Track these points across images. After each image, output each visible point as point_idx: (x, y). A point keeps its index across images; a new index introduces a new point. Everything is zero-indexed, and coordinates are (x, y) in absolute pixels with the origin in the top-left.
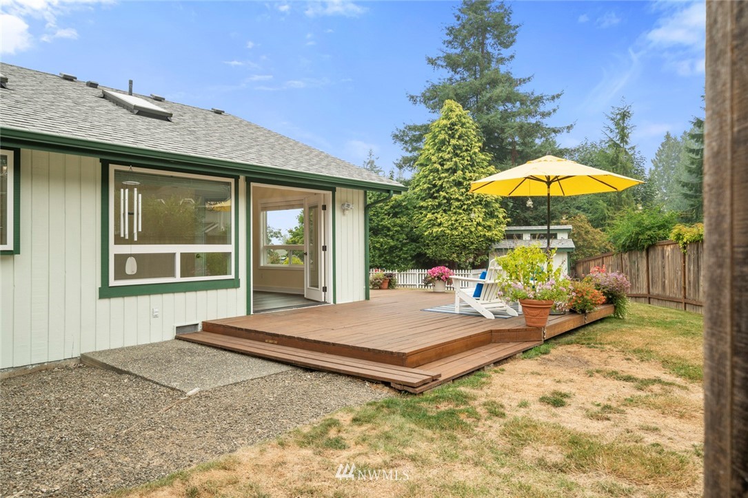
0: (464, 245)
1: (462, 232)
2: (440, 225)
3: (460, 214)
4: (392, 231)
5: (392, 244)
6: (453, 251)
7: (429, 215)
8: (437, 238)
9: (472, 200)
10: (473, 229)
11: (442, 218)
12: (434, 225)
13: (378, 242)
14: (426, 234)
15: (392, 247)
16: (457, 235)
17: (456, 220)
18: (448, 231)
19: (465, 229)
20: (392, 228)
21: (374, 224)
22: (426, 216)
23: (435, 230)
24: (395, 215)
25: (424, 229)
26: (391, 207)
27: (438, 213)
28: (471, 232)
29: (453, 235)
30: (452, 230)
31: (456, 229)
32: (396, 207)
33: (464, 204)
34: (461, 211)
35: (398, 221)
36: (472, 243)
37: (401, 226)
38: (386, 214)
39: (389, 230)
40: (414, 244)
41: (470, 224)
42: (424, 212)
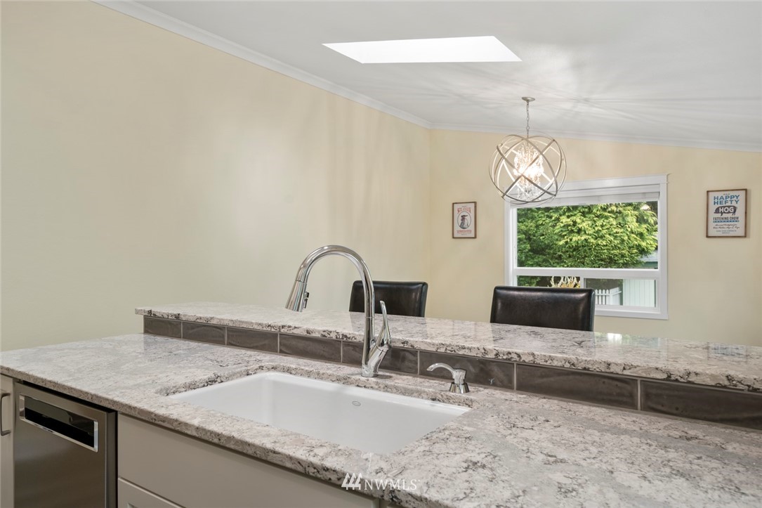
0: (610, 258)
1: (611, 241)
2: (579, 231)
3: (607, 218)
7: (564, 220)
8: (576, 249)
10: (626, 238)
11: (585, 224)
12: (572, 231)
14: (562, 243)
16: (604, 246)
17: (602, 226)
18: (592, 240)
19: (615, 237)
22: (558, 219)
23: (574, 239)
25: (556, 237)
27: (575, 215)
28: (623, 241)
29: (598, 245)
30: (596, 239)
31: (602, 237)
34: (606, 214)
36: (623, 256)
40: (541, 256)
41: (620, 230)
42: (555, 216)
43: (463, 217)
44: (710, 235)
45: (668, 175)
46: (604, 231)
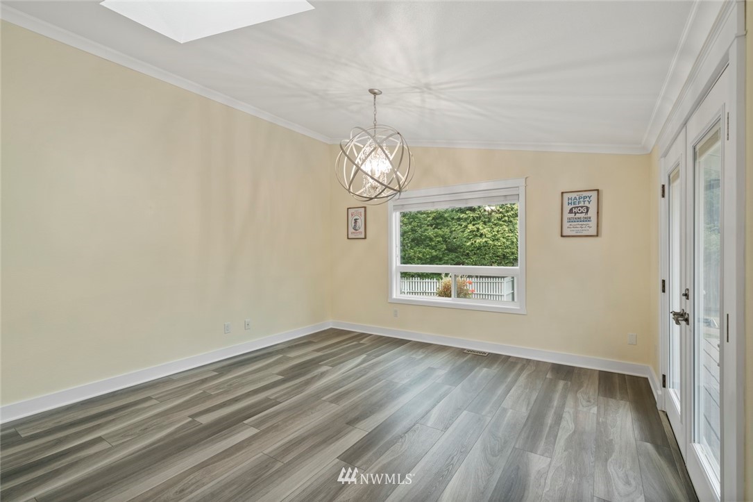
1: (504, 243)
2: (481, 235)
3: (501, 225)
4: (433, 241)
5: (435, 254)
6: (494, 260)
7: (470, 227)
8: (479, 248)
9: (512, 212)
10: (515, 240)
11: (485, 230)
12: (476, 235)
13: (420, 252)
14: (469, 244)
15: (432, 257)
16: (499, 246)
17: (498, 232)
18: (491, 242)
19: (507, 240)
20: (434, 239)
21: (417, 235)
22: (466, 227)
23: (478, 241)
24: (437, 226)
25: (465, 240)
26: (433, 219)
27: (478, 223)
28: (513, 242)
29: (495, 245)
30: (493, 241)
31: (498, 240)
32: (437, 219)
33: (505, 216)
34: (501, 223)
35: (440, 232)
37: (443, 237)
38: (428, 226)
39: (431, 240)
41: (510, 235)
42: (464, 224)
43: (356, 220)
44: (564, 234)
45: (526, 178)
46: (499, 235)
